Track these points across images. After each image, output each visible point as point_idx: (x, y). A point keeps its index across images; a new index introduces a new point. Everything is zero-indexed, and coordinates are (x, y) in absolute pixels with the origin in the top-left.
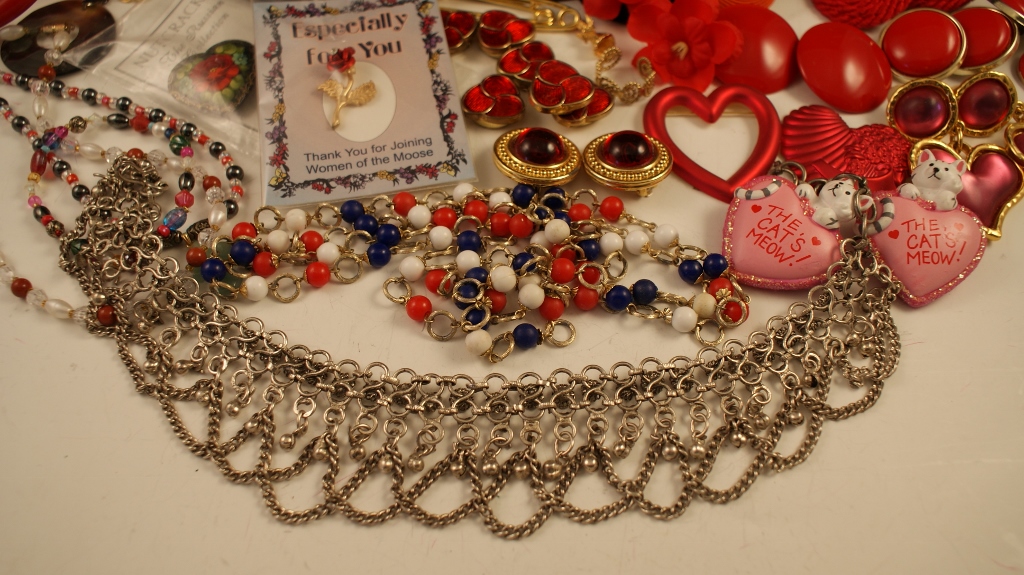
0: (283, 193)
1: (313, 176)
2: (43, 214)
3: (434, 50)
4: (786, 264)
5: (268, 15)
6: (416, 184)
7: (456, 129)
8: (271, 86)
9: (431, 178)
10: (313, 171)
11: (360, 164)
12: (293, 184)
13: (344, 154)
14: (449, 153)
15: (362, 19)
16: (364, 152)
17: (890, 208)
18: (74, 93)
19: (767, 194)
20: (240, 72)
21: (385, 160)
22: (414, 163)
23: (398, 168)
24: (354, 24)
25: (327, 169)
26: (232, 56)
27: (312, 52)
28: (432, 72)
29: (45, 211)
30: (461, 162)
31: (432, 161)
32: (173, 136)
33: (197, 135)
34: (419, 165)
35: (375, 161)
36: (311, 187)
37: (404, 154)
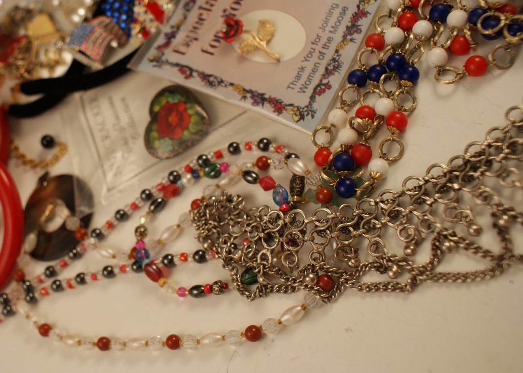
0: (310, 116)
1: (310, 91)
2: (199, 291)
5: (154, 63)
6: (364, 29)
8: (215, 85)
9: (366, 17)
10: (305, 90)
11: (321, 57)
12: (307, 107)
13: (305, 64)
15: (201, 8)
16: (312, 51)
18: (110, 226)
20: (185, 102)
21: (330, 40)
22: (346, 21)
23: (343, 34)
24: (201, 15)
25: (309, 80)
26: (168, 102)
27: (204, 49)
29: (197, 287)
31: (353, 10)
32: (201, 173)
33: (212, 157)
34: (350, 20)
35: (326, 47)
36: (317, 97)
37: (334, 25)
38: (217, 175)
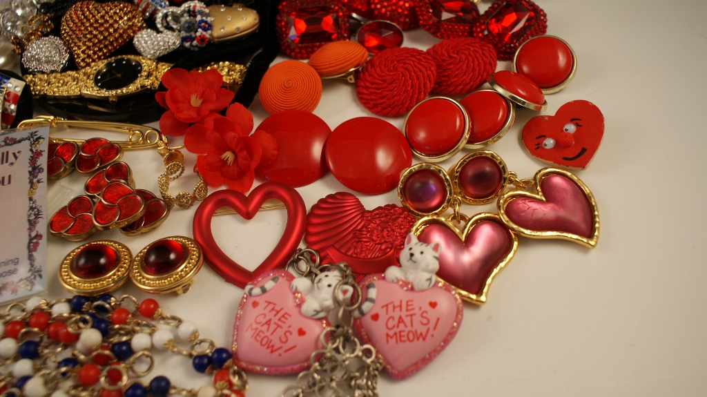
3: (35, 180)
4: (276, 354)
7: (39, 248)
14: (30, 270)
17: (372, 293)
19: (264, 291)
28: (31, 199)
30: (38, 277)
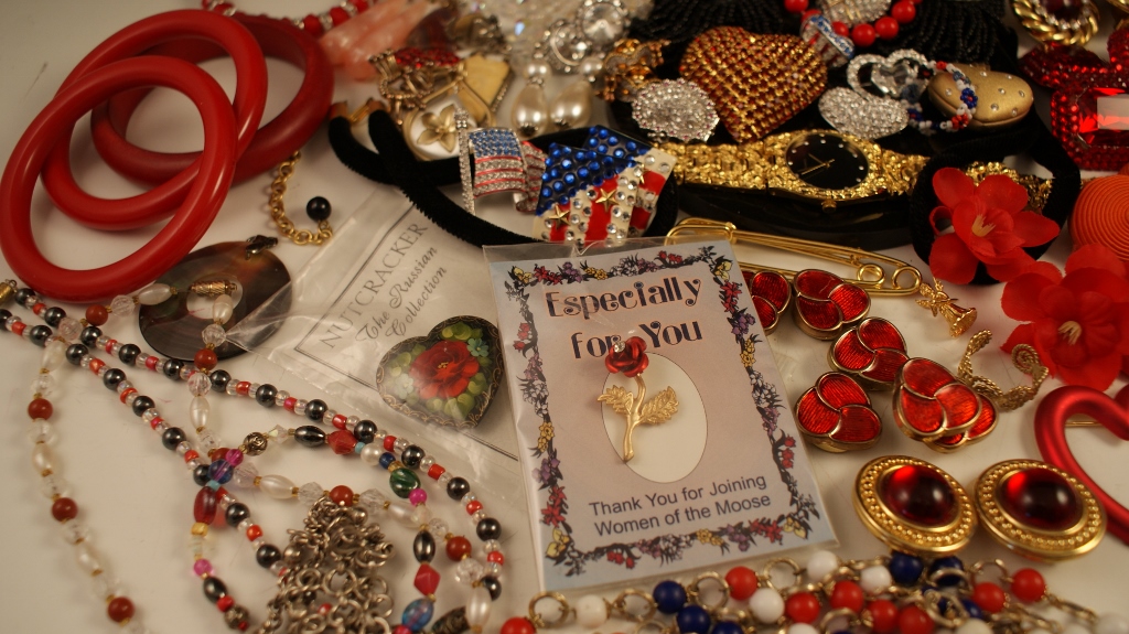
0: (568, 569)
1: (607, 540)
2: (217, 591)
3: (746, 337)
5: (511, 282)
6: (753, 551)
7: (796, 461)
8: (530, 394)
9: (773, 541)
11: (670, 519)
12: (580, 554)
13: (645, 503)
14: (793, 502)
15: (639, 285)
16: (672, 499)
18: (243, 390)
20: (481, 369)
21: (704, 513)
22: (747, 517)
23: (725, 526)
24: (629, 294)
25: (624, 527)
26: (466, 343)
27: (578, 338)
28: (750, 371)
29: (220, 586)
30: (811, 515)
31: (770, 513)
32: (393, 468)
33: (426, 465)
34: (752, 521)
35: (690, 514)
36: (605, 557)
37: (730, 503)
38: (403, 493)
